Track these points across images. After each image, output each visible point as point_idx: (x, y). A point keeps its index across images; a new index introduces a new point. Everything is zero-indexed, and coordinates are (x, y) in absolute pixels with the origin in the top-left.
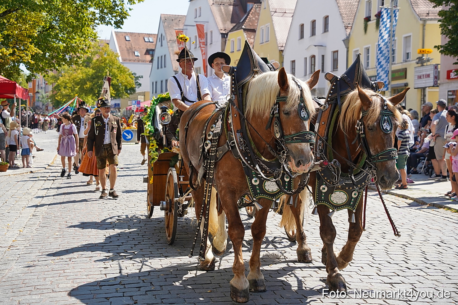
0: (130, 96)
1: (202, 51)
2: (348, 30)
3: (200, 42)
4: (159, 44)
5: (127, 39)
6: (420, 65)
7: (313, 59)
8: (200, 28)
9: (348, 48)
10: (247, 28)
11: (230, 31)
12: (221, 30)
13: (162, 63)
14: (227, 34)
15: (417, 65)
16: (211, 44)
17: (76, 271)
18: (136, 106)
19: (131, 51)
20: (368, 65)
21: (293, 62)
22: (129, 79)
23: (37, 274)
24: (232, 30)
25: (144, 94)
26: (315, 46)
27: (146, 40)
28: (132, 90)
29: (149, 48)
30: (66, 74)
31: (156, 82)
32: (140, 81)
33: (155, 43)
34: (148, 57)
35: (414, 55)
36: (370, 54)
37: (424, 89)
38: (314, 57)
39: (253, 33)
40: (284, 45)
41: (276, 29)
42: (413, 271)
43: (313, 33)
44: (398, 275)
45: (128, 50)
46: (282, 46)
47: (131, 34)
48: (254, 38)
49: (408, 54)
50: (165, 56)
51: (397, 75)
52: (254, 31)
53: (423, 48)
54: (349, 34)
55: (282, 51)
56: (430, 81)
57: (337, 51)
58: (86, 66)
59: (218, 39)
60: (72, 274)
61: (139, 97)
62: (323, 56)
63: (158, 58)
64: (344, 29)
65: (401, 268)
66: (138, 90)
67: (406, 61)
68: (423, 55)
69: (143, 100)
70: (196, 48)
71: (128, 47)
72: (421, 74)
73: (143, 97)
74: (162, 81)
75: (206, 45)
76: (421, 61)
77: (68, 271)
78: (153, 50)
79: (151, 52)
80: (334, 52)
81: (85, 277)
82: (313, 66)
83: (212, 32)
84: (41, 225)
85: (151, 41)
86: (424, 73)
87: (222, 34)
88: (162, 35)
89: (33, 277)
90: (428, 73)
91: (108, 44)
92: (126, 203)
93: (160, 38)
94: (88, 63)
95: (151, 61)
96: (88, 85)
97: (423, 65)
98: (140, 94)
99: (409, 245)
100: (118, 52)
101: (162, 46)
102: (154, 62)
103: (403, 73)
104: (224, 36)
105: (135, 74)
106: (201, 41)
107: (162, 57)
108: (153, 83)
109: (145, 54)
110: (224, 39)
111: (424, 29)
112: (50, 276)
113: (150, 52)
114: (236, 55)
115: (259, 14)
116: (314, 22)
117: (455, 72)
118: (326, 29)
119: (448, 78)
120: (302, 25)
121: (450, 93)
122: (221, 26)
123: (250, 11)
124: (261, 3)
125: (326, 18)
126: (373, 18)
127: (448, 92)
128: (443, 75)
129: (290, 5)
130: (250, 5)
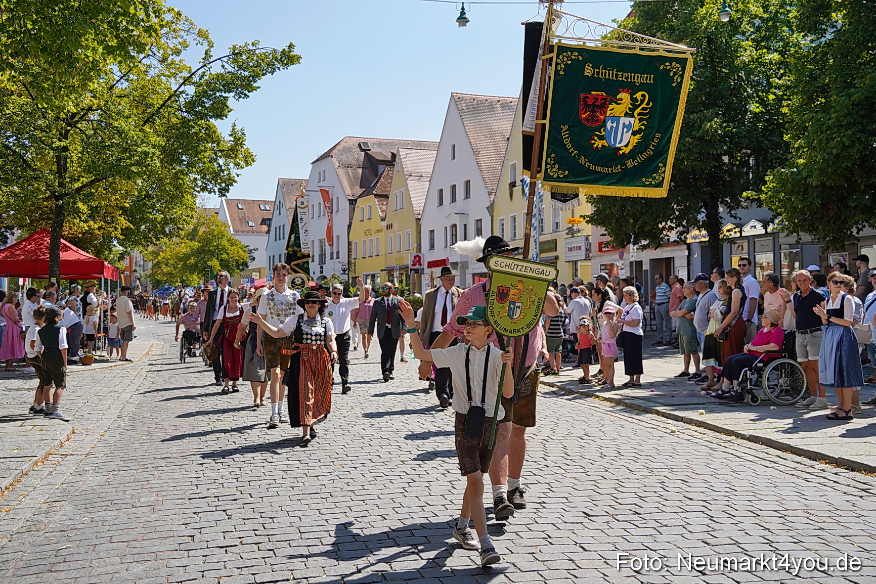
0: (243, 273)
2: (492, 197)
4: (276, 212)
5: (240, 206)
6: (570, 236)
7: (454, 228)
8: (325, 193)
9: (492, 217)
10: (379, 193)
11: (359, 197)
12: (349, 196)
13: (280, 234)
14: (356, 201)
15: (567, 236)
16: (337, 211)
17: (162, 481)
18: (249, 284)
19: (244, 221)
20: (515, 236)
21: (432, 231)
22: (241, 252)
23: (116, 486)
24: (361, 196)
25: (259, 270)
26: (456, 214)
27: (262, 207)
28: (245, 264)
29: (265, 217)
30: (168, 249)
31: (274, 257)
32: (255, 254)
33: (272, 211)
34: (265, 228)
35: (564, 226)
36: (517, 224)
37: (576, 262)
38: (455, 226)
39: (385, 199)
40: (421, 213)
41: (412, 194)
42: (551, 469)
43: (454, 200)
44: (535, 475)
45: (240, 220)
46: (419, 214)
47: (245, 201)
48: (387, 205)
49: (557, 223)
50: (284, 226)
51: (546, 247)
52: (386, 197)
53: (573, 217)
54: (494, 201)
55: (419, 219)
56: (582, 254)
57: (481, 220)
58: (191, 240)
59: (345, 206)
60: (157, 486)
61: (254, 274)
62: (465, 225)
63: (276, 228)
64: (488, 194)
65: (539, 466)
66: (252, 265)
67: (556, 232)
68: (573, 226)
69: (258, 278)
71: (240, 216)
72: (572, 246)
73: (258, 274)
74: (280, 255)
75: (332, 213)
76: (571, 232)
77: (153, 482)
78: (270, 220)
79: (268, 222)
80: (477, 221)
81: (172, 489)
82: (454, 237)
83: (338, 198)
84: (126, 428)
85: (268, 208)
86: (575, 245)
87: (349, 200)
88: (280, 202)
89: (111, 490)
90: (579, 245)
91: (217, 213)
92: (229, 400)
93: (278, 205)
94: (192, 235)
95: (268, 232)
96: (192, 261)
97: (573, 237)
98: (254, 270)
99: (550, 440)
100: (229, 222)
101: (280, 214)
102: (271, 233)
103: (552, 245)
104: (353, 202)
105: (248, 246)
107: (280, 227)
109: (261, 224)
110: (352, 207)
112: (131, 488)
113: (264, 221)
114: (367, 225)
115: (391, 178)
116: (454, 187)
117: (607, 244)
118: (467, 195)
119: (600, 250)
120: (441, 191)
121: (603, 267)
122: (348, 191)
123: (382, 174)
124: (394, 165)
125: (468, 183)
126: (518, 183)
127: (601, 265)
128: (595, 247)
129: (427, 168)
130: (381, 168)
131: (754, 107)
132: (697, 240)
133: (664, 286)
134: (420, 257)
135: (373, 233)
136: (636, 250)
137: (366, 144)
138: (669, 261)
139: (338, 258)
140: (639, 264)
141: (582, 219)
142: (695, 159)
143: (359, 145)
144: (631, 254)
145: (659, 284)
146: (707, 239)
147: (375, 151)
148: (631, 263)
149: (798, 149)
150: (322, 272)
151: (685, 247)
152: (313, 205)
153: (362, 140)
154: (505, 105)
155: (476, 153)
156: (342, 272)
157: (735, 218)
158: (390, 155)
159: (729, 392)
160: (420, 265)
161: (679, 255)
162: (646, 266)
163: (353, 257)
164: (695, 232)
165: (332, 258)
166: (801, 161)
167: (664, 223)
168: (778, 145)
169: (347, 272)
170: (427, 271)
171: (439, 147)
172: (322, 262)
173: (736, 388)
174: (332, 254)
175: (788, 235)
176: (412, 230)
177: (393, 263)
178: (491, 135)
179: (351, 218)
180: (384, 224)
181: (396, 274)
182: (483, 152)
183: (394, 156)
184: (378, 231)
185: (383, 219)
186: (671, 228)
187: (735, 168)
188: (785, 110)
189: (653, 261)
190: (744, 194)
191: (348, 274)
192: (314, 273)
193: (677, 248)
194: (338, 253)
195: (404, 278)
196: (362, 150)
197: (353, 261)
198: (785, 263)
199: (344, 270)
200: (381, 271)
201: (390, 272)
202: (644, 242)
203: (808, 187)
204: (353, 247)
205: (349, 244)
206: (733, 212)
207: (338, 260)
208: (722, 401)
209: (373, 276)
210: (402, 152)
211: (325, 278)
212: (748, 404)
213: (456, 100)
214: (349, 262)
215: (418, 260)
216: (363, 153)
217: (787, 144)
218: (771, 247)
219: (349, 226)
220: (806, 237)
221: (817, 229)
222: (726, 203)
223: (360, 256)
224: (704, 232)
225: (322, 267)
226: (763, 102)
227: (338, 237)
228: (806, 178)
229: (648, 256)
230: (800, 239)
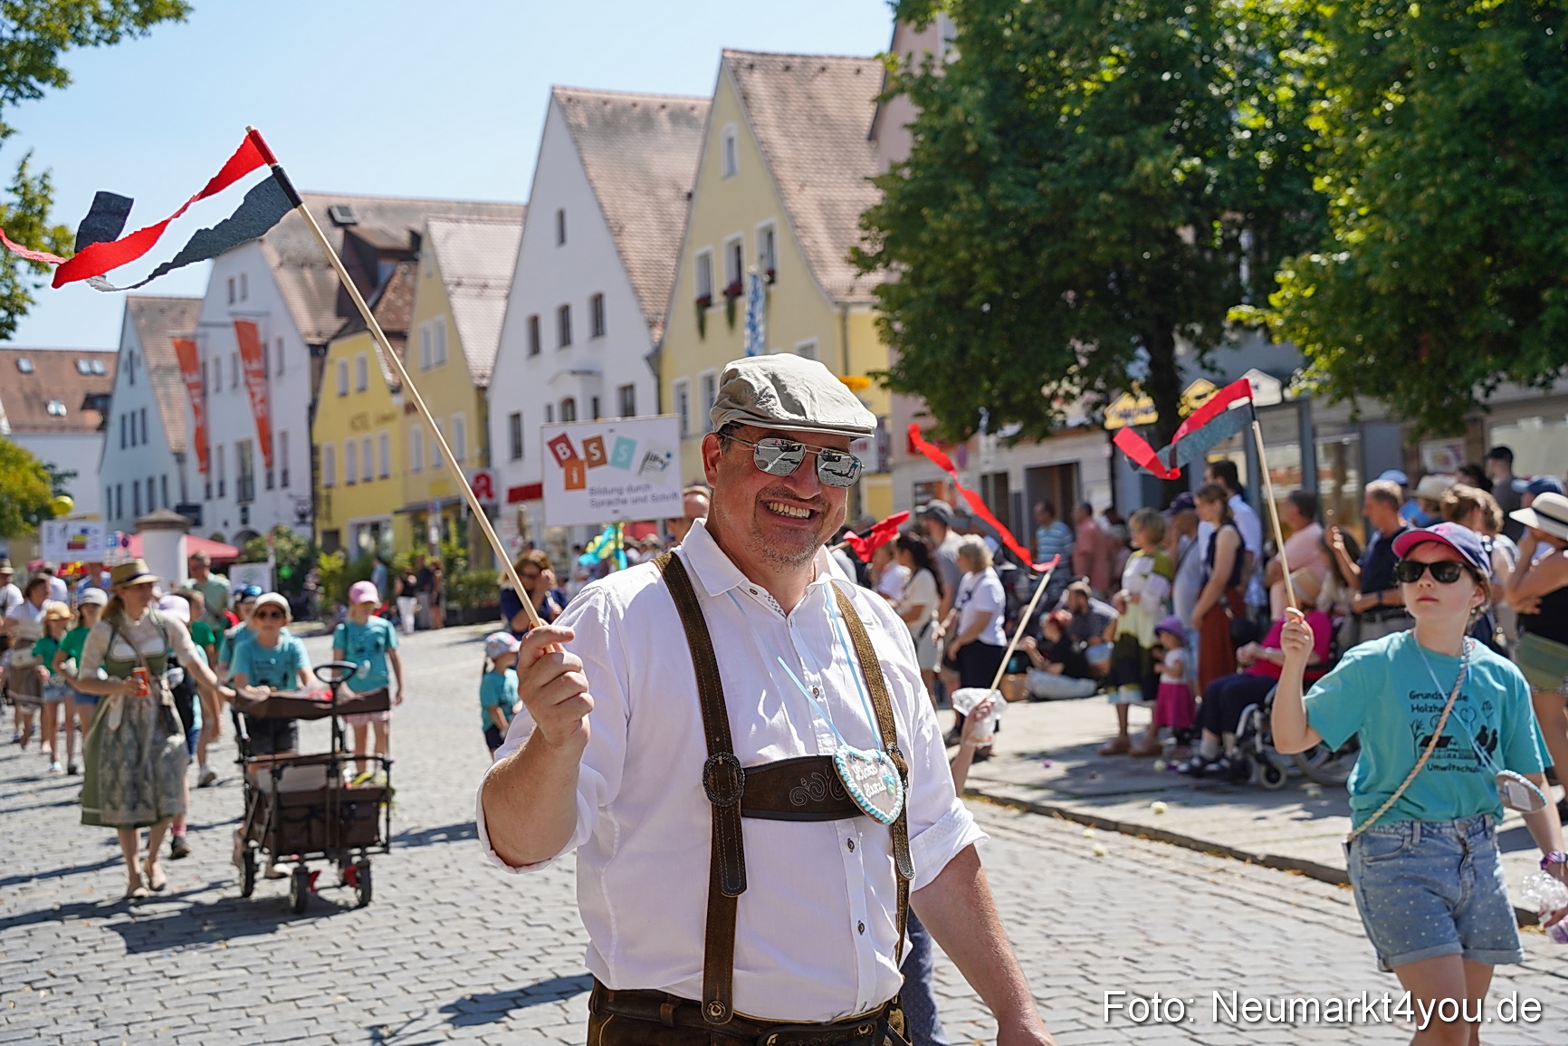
1: (253, 395)
2: (658, 333)
3: (246, 372)
4: (123, 378)
5: (25, 367)
7: (569, 408)
8: (246, 332)
9: (658, 377)
11: (334, 338)
12: (309, 335)
13: (136, 431)
14: (325, 346)
16: (281, 373)
19: (35, 401)
21: (516, 418)
24: (338, 335)
26: (574, 373)
27: (84, 367)
29: (93, 392)
31: (119, 488)
33: (110, 376)
34: (93, 416)
38: (570, 402)
39: (397, 342)
40: (488, 372)
41: (465, 328)
43: (565, 339)
45: (27, 398)
46: (483, 376)
47: (37, 354)
48: (403, 356)
52: (401, 335)
53: (848, 374)
54: (661, 342)
55: (484, 389)
57: (632, 387)
59: (299, 359)
62: (595, 401)
63: (123, 418)
64: (643, 327)
70: (235, 385)
71: (27, 390)
74: (136, 485)
75: (267, 377)
78: (106, 397)
79: (99, 403)
80: (624, 389)
83: (280, 342)
85: (98, 367)
87: (310, 345)
88: (131, 354)
93: (127, 361)
95: (102, 427)
101: (132, 382)
102: (110, 428)
104: (318, 352)
105: (53, 466)
106: (249, 367)
107: (133, 415)
108: (109, 491)
109: (83, 408)
110: (317, 361)
111: (844, 328)
113: (97, 401)
114: (355, 404)
115: (412, 291)
116: (565, 312)
117: (929, 434)
118: (598, 328)
119: (912, 448)
120: (534, 322)
121: (919, 489)
122: (306, 322)
123: (389, 281)
124: (416, 260)
125: (598, 301)
126: (718, 298)
127: (916, 485)
128: (899, 444)
129: (500, 266)
130: (386, 266)
131: (1248, 116)
132: (1130, 422)
133: (1058, 528)
134: (488, 479)
135: (371, 422)
136: (993, 447)
137: (345, 210)
138: (1067, 472)
139: (285, 484)
140: (1002, 478)
141: (870, 381)
142: (1121, 241)
143: (330, 213)
144: (983, 458)
145: (1046, 523)
146: (1152, 417)
147: (370, 227)
148: (984, 478)
149: (1345, 211)
150: (245, 521)
151: (1103, 437)
152: (217, 361)
153: (334, 201)
154: (681, 115)
155: (616, 230)
156: (296, 519)
157: (1212, 369)
158: (404, 240)
159: (1216, 761)
160: (490, 495)
161: (1091, 456)
162: (1017, 484)
163: (323, 481)
164: (1125, 402)
165: (270, 486)
166: (1355, 236)
167: (1054, 385)
168: (1303, 202)
169: (309, 519)
170: (508, 510)
171: (525, 214)
172: (246, 496)
173: (1232, 750)
174: (270, 477)
175: (1331, 403)
176: (468, 415)
177: (422, 494)
178: (650, 186)
179: (316, 389)
180: (398, 401)
181: (434, 520)
182: (631, 227)
183: (416, 238)
184: (385, 419)
185: (396, 390)
186: (1069, 397)
187: (1208, 256)
188: (1316, 123)
189: (1035, 474)
190: (1233, 313)
191: (313, 524)
192: (226, 524)
193: (1084, 439)
194: (285, 474)
195: (452, 527)
196: (337, 224)
197: (323, 492)
198: (1325, 465)
199: (302, 516)
200: (397, 513)
201: (417, 515)
202: (1010, 429)
203: (1370, 297)
204: (323, 458)
205: (314, 450)
206: (1208, 357)
207: (286, 491)
208: (1203, 782)
209: (376, 528)
210: (438, 230)
211: (253, 535)
212: (1259, 788)
213: (562, 104)
214: (315, 496)
215: (483, 485)
216: (339, 233)
217: (1323, 199)
218: (1294, 432)
219: (312, 409)
220: (1371, 407)
221: (1391, 388)
222: (1189, 335)
223: (341, 477)
224: (1146, 402)
225: (245, 510)
226: (1265, 107)
227: (284, 435)
228: (1367, 275)
229: (1019, 461)
230: (1358, 411)
